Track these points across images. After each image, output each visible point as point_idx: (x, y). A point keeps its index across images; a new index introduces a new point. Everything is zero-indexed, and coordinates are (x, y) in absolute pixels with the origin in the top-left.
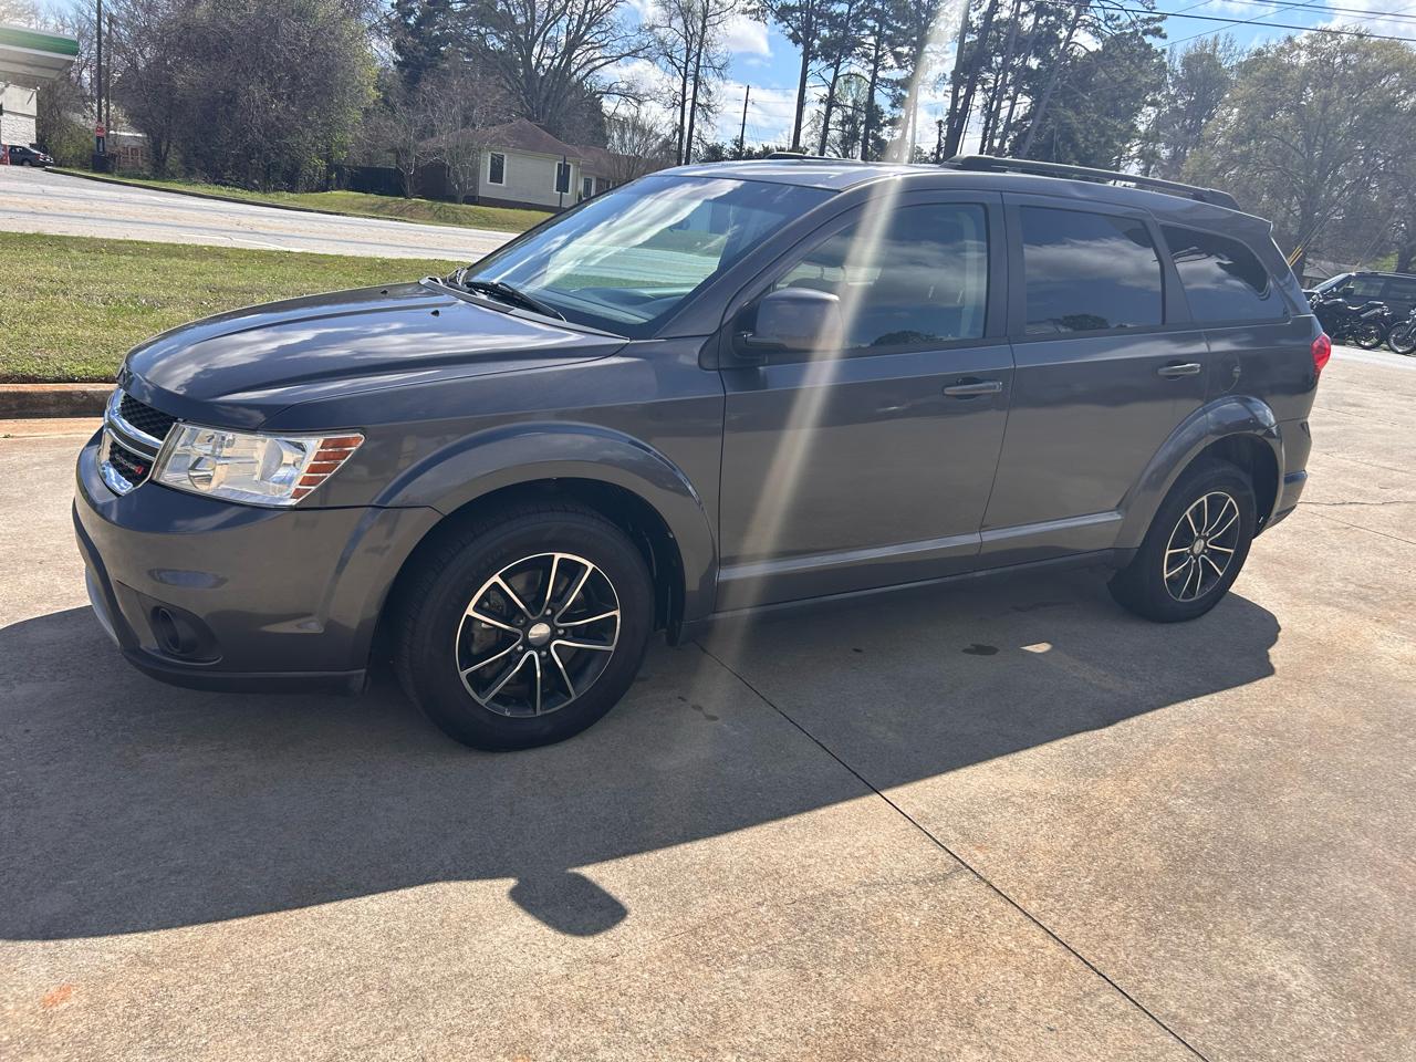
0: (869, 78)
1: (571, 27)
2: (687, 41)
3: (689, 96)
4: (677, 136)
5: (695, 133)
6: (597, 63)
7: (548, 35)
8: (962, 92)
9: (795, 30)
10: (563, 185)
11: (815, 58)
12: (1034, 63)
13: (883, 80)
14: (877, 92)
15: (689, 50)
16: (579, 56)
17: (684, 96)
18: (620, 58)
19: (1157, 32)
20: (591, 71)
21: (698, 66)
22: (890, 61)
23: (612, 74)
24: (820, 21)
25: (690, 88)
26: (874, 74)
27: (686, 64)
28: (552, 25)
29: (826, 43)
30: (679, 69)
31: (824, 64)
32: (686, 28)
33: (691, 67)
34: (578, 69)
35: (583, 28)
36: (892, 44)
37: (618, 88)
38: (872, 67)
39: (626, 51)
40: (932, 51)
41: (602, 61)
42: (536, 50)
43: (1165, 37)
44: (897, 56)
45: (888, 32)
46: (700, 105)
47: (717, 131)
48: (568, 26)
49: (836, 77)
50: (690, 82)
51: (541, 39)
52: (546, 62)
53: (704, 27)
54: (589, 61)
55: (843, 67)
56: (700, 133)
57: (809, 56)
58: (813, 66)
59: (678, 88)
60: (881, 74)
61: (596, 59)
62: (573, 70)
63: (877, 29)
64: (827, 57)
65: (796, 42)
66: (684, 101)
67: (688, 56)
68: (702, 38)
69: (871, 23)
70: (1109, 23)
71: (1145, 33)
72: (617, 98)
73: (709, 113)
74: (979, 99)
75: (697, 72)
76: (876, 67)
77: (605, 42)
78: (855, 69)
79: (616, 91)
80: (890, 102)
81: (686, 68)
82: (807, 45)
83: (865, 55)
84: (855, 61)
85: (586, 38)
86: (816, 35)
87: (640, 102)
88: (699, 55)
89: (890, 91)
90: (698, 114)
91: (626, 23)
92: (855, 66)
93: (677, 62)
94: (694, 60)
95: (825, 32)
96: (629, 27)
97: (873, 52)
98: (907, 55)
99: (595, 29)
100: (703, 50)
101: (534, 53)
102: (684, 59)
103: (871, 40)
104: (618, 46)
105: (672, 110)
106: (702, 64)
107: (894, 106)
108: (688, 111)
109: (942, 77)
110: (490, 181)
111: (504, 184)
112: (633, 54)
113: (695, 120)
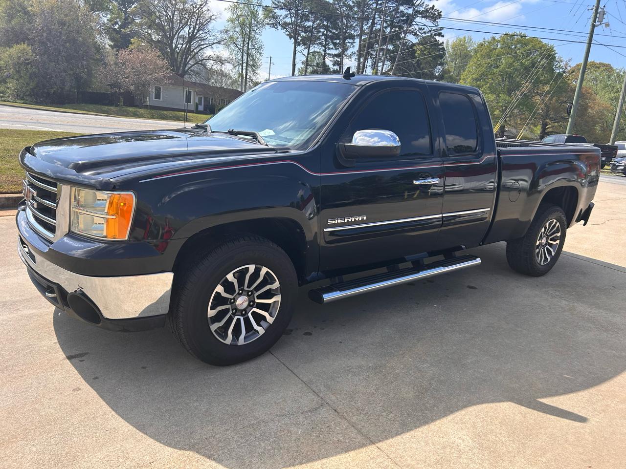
0: (323, 53)
1: (190, 31)
2: (243, 37)
3: (245, 61)
4: (240, 78)
5: (248, 77)
6: (202, 47)
7: (180, 34)
8: (362, 60)
9: (290, 34)
10: (188, 100)
11: (299, 45)
12: (391, 47)
13: (329, 54)
14: (326, 59)
15: (244, 41)
16: (194, 44)
17: (242, 61)
18: (213, 44)
19: (440, 35)
20: (200, 50)
21: (248, 48)
22: (331, 46)
23: (208, 52)
24: (301, 29)
25: (245, 58)
26: (325, 51)
27: (243, 47)
28: (181, 30)
29: (304, 39)
30: (240, 49)
31: (303, 47)
32: (242, 32)
33: (245, 48)
34: (194, 49)
35: (196, 31)
36: (332, 38)
37: (212, 57)
38: (324, 48)
39: (216, 41)
40: (349, 42)
41: (205, 46)
43: (443, 36)
44: (335, 44)
45: (330, 34)
46: (250, 65)
47: (258, 76)
48: (189, 30)
49: (309, 53)
50: (245, 55)
51: (176, 36)
52: (180, 46)
53: (250, 31)
54: (199, 46)
55: (312, 50)
56: (250, 77)
57: (297, 44)
58: (298, 48)
59: (240, 58)
60: (328, 52)
61: (202, 45)
62: (192, 49)
63: (325, 33)
64: (304, 44)
65: (291, 38)
66: (243, 63)
67: (243, 44)
68: (249, 36)
69: (322, 30)
70: (420, 31)
71: (435, 35)
72: (212, 62)
73: (254, 68)
74: (369, 62)
75: (248, 51)
76: (326, 49)
77: (206, 37)
78: (317, 50)
79: (211, 59)
80: (332, 63)
81: (243, 50)
82: (296, 40)
83: (321, 43)
84: (316, 46)
85: (197, 35)
86: (299, 35)
87: (222, 63)
88: (248, 44)
89: (332, 59)
90: (250, 69)
91: (215, 29)
92: (316, 48)
93: (239, 46)
94: (246, 45)
95: (303, 34)
96: (216, 31)
97: (324, 43)
98: (339, 43)
99: (201, 32)
100: (250, 41)
101: (174, 42)
102: (242, 45)
103: (323, 37)
104: (212, 39)
105: (238, 67)
106: (250, 47)
107: (334, 65)
108: (244, 68)
109: (353, 53)
110: (155, 98)
111: (161, 100)
112: (219, 42)
113: (248, 72)
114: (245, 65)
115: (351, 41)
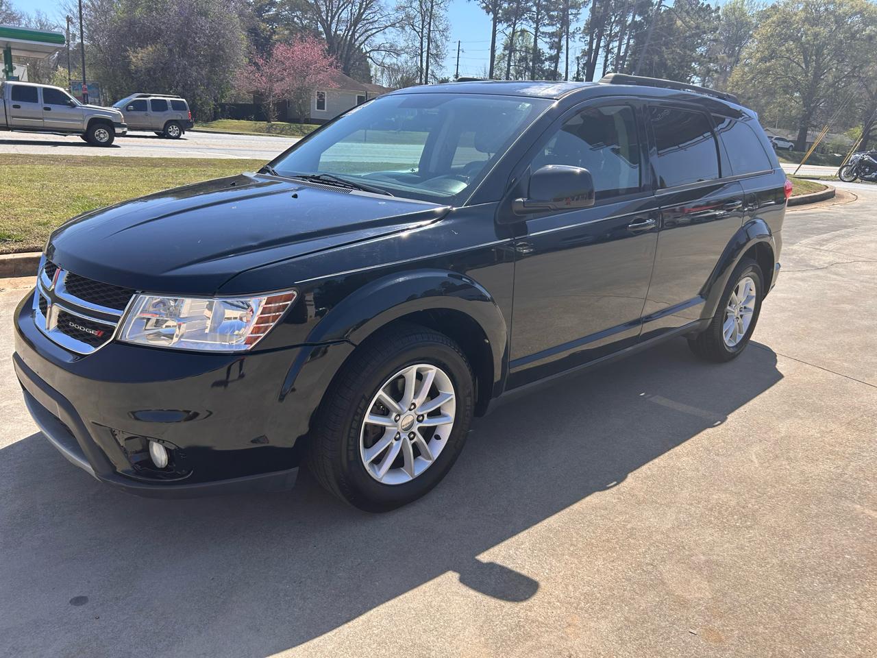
0: (533, 31)
1: (355, 11)
2: (422, 15)
3: (425, 49)
4: (419, 74)
5: (430, 72)
6: (369, 33)
7: (341, 16)
9: (487, 6)
11: (500, 22)
13: (543, 33)
14: (539, 40)
15: (423, 21)
16: (360, 29)
17: (422, 50)
18: (385, 28)
20: (368, 37)
21: (430, 31)
22: (546, 21)
23: (379, 39)
25: (425, 44)
26: (537, 29)
27: (422, 29)
28: (343, 10)
29: (506, 12)
30: (418, 33)
31: (505, 25)
32: (421, 7)
33: (425, 31)
34: (360, 36)
35: (362, 11)
36: (547, 9)
37: (384, 47)
38: (535, 25)
39: (389, 24)
40: (572, 14)
41: (375, 31)
42: (334, 26)
44: (551, 18)
45: (544, 3)
46: (432, 54)
47: (444, 70)
49: (514, 33)
50: (425, 40)
51: (336, 19)
52: (340, 33)
53: (432, 6)
54: (366, 31)
55: (518, 27)
56: (432, 71)
57: (496, 21)
58: (500, 27)
59: (418, 45)
60: (541, 29)
61: (370, 30)
62: (356, 37)
63: (537, 1)
64: (507, 20)
65: (488, 13)
66: (422, 52)
67: (423, 25)
68: (431, 13)
72: (383, 53)
73: (437, 59)
75: (429, 34)
76: (537, 25)
77: (376, 18)
78: (525, 27)
79: (383, 49)
80: (548, 46)
81: (422, 32)
82: (495, 14)
83: (531, 18)
84: (524, 22)
85: (364, 16)
86: (500, 7)
87: (398, 55)
88: (430, 24)
89: (548, 40)
90: (431, 60)
92: (526, 25)
93: (417, 29)
94: (427, 26)
95: (505, 5)
97: (536, 16)
98: (557, 16)
99: (369, 11)
100: (432, 20)
101: (332, 27)
102: (421, 27)
103: (534, 9)
104: (383, 22)
105: (415, 58)
106: (432, 29)
107: (551, 48)
108: (425, 59)
109: (578, 29)
110: (318, 108)
111: (325, 110)
112: (393, 25)
113: (430, 64)
114: (425, 55)
115: (574, 11)
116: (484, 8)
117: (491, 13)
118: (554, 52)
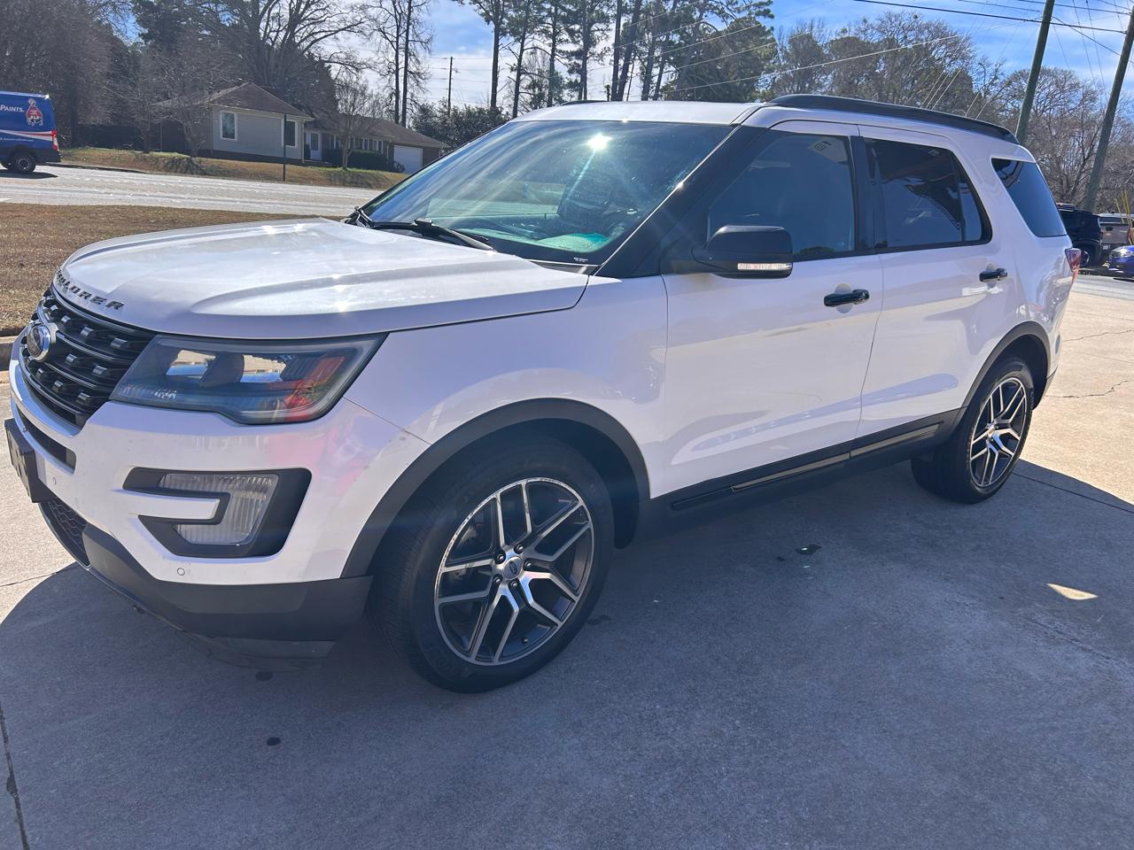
0: (549, 50)
1: (292, 6)
2: (396, 19)
3: (402, 65)
4: (394, 99)
5: (408, 96)
6: (318, 36)
7: (272, 12)
8: (621, 62)
9: (487, 13)
10: (289, 139)
11: (504, 34)
12: (676, 38)
13: (560, 51)
14: (556, 63)
15: (398, 27)
16: (301, 31)
17: (397, 65)
18: (337, 32)
19: (767, 14)
20: (313, 43)
21: (407, 41)
22: (565, 36)
24: (506, 4)
25: (402, 59)
26: (554, 46)
27: (397, 38)
28: (275, 4)
29: (513, 22)
30: (391, 42)
31: (512, 39)
32: (395, 9)
33: (401, 41)
34: (302, 41)
35: (303, 6)
36: (566, 21)
37: (338, 58)
38: (551, 41)
39: (342, 26)
40: (599, 30)
41: (323, 34)
42: (263, 24)
43: (772, 17)
44: (572, 33)
45: (563, 13)
46: (411, 73)
48: (290, 5)
49: (522, 50)
50: (402, 53)
51: (266, 15)
52: (273, 35)
53: (410, 7)
54: (312, 34)
55: (528, 44)
56: (412, 95)
57: (499, 33)
58: (503, 41)
59: (392, 59)
60: (558, 47)
61: (316, 33)
62: (297, 41)
63: (553, 11)
64: (514, 33)
65: (488, 21)
66: (398, 69)
67: (398, 32)
68: (409, 17)
69: (548, 6)
70: (730, 7)
71: (758, 14)
73: (420, 80)
74: (636, 68)
75: (407, 45)
76: (554, 41)
77: (323, 19)
78: (537, 43)
79: (336, 60)
80: (567, 69)
81: (397, 42)
82: (498, 24)
83: (545, 31)
84: (536, 37)
85: (306, 14)
86: (504, 15)
87: (357, 70)
88: (407, 31)
89: (567, 61)
90: (411, 81)
92: (537, 41)
93: (389, 37)
94: (404, 35)
95: (511, 13)
96: (343, 6)
97: (551, 30)
98: (579, 31)
99: (313, 7)
100: (411, 27)
101: (261, 26)
102: (395, 35)
103: (549, 20)
104: (334, 22)
105: (388, 77)
106: (410, 38)
107: (570, 72)
108: (401, 78)
109: (607, 50)
110: (223, 136)
111: (236, 139)
112: (349, 29)
113: (408, 85)
114: (401, 72)
115: (602, 26)
116: (482, 15)
117: (491, 22)
118: (575, 77)
